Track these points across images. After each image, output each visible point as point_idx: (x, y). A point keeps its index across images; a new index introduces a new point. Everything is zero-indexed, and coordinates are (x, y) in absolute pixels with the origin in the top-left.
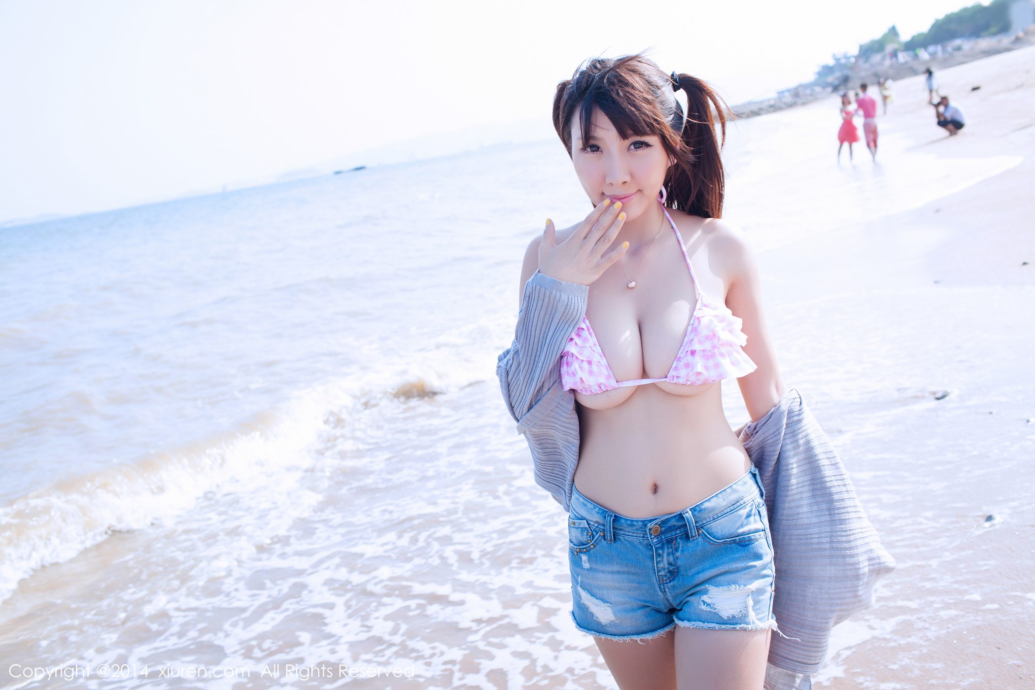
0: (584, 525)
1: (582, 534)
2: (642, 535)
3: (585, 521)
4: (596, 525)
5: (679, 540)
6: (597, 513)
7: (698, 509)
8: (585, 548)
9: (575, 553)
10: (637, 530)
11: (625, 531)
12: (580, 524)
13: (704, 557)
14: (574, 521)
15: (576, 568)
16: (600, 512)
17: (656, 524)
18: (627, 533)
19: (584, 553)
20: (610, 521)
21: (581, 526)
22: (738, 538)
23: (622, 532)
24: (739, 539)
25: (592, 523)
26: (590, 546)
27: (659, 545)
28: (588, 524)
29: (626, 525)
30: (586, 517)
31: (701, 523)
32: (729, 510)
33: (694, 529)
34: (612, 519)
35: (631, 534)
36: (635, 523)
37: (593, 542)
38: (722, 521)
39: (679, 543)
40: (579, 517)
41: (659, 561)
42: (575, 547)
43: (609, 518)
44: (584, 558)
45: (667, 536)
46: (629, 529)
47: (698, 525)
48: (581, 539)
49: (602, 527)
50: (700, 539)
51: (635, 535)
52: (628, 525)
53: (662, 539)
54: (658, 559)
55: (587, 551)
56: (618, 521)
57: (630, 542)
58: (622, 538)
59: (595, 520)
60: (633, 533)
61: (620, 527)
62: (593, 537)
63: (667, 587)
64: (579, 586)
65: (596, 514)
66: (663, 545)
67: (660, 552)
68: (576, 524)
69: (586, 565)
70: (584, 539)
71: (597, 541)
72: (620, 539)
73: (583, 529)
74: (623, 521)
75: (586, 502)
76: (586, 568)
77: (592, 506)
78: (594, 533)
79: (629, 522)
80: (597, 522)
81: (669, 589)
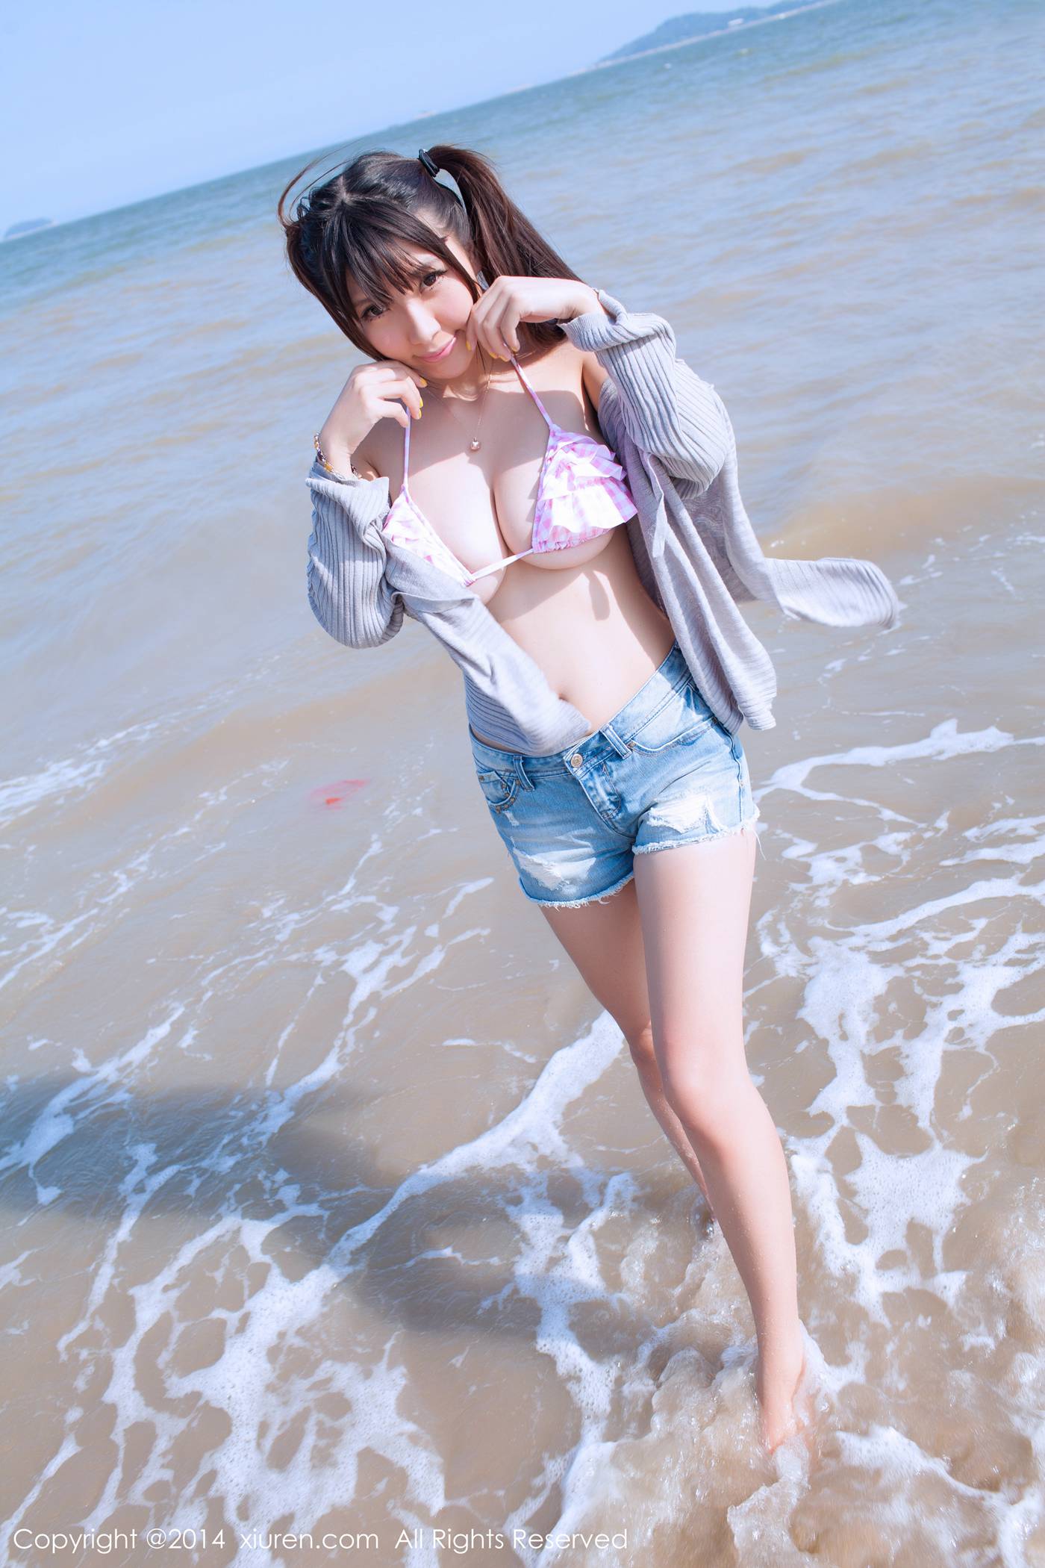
0: (495, 777)
1: (497, 789)
2: (563, 771)
3: (494, 772)
4: (507, 774)
5: (609, 763)
6: (503, 760)
7: (619, 719)
8: (506, 803)
9: (498, 812)
10: (555, 766)
11: (542, 772)
12: (489, 777)
13: (646, 772)
14: (482, 774)
15: (505, 829)
16: (505, 758)
17: (573, 754)
18: (546, 774)
19: (507, 809)
20: (520, 767)
21: (492, 779)
22: (681, 736)
23: (539, 774)
24: (683, 737)
25: (502, 773)
26: (509, 800)
27: (587, 777)
28: (499, 775)
29: (540, 766)
30: (493, 767)
31: (629, 735)
32: (659, 707)
33: (623, 746)
34: (521, 763)
35: (550, 773)
36: (549, 760)
37: (511, 794)
38: (655, 722)
39: (610, 767)
40: (486, 769)
41: (595, 796)
42: (495, 805)
43: (517, 764)
44: (509, 815)
45: (592, 763)
46: (546, 768)
47: (626, 738)
48: (497, 795)
49: (514, 775)
50: (636, 754)
51: (555, 772)
52: (541, 764)
53: (587, 768)
54: (592, 794)
55: (509, 807)
56: (529, 763)
57: (554, 783)
58: (541, 780)
59: (504, 768)
60: (552, 771)
61: (534, 770)
62: (510, 788)
63: (616, 821)
64: (514, 849)
65: (500, 761)
66: (591, 774)
67: (591, 784)
68: (485, 778)
69: (515, 823)
70: (501, 793)
71: (516, 792)
72: (540, 783)
73: (495, 782)
74: (534, 762)
75: (486, 751)
76: (515, 825)
77: (493, 754)
78: (509, 784)
79: (542, 761)
80: (507, 771)
81: (619, 823)
